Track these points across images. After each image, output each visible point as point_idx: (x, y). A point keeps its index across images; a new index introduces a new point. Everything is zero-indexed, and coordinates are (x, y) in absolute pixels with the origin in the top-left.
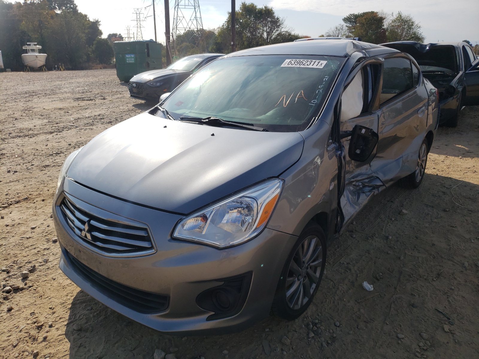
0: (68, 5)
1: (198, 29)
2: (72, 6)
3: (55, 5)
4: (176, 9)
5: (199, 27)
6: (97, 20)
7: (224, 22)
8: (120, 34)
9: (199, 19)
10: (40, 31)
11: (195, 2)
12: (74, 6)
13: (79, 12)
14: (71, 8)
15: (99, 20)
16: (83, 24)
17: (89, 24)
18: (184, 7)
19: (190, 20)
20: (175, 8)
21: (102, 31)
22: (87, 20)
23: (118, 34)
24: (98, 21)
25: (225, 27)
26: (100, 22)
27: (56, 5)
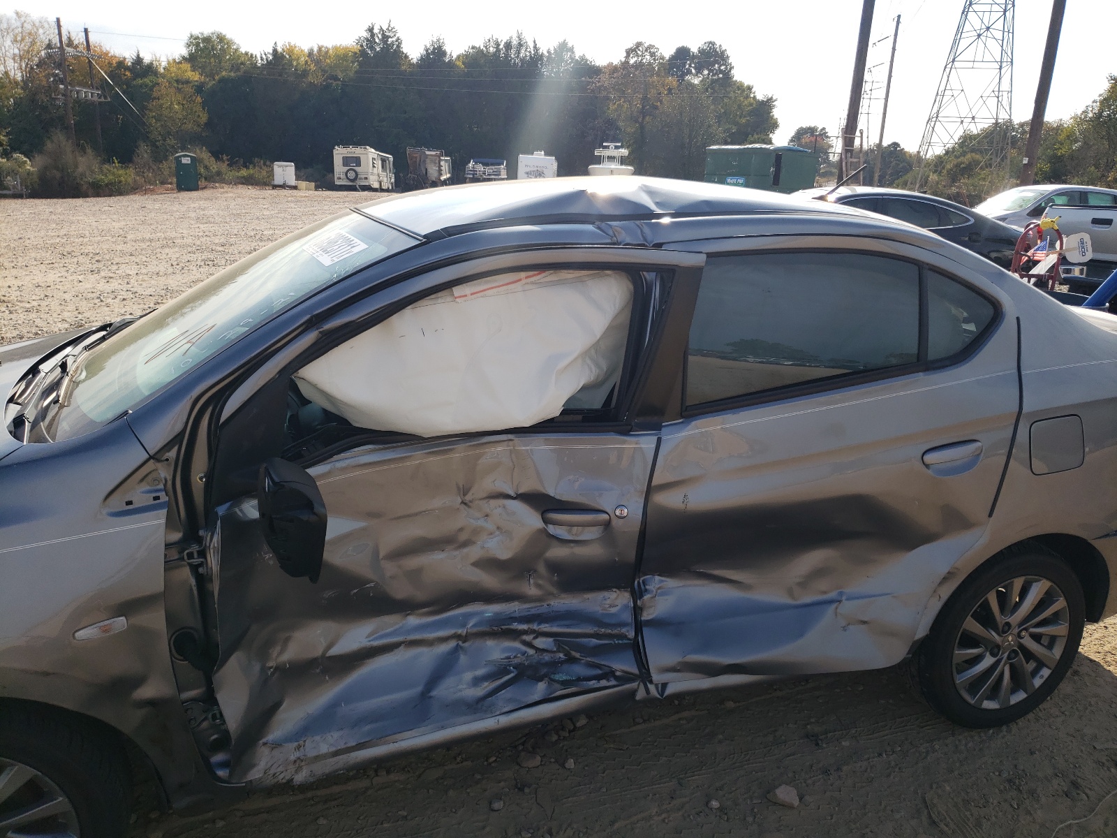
0: (716, 65)
1: (1000, 121)
2: (723, 68)
3: (690, 66)
4: (948, 70)
5: (1001, 116)
6: (770, 97)
7: (1090, 103)
8: (824, 129)
9: (1005, 94)
10: (640, 120)
11: (1004, 52)
12: (726, 68)
13: (734, 79)
14: (721, 71)
15: (774, 98)
16: (739, 106)
17: (751, 105)
18: (970, 65)
19: (982, 97)
20: (945, 67)
21: (779, 121)
22: (752, 96)
23: (820, 128)
24: (772, 98)
25: (1090, 115)
26: (775, 100)
27: (693, 65)
